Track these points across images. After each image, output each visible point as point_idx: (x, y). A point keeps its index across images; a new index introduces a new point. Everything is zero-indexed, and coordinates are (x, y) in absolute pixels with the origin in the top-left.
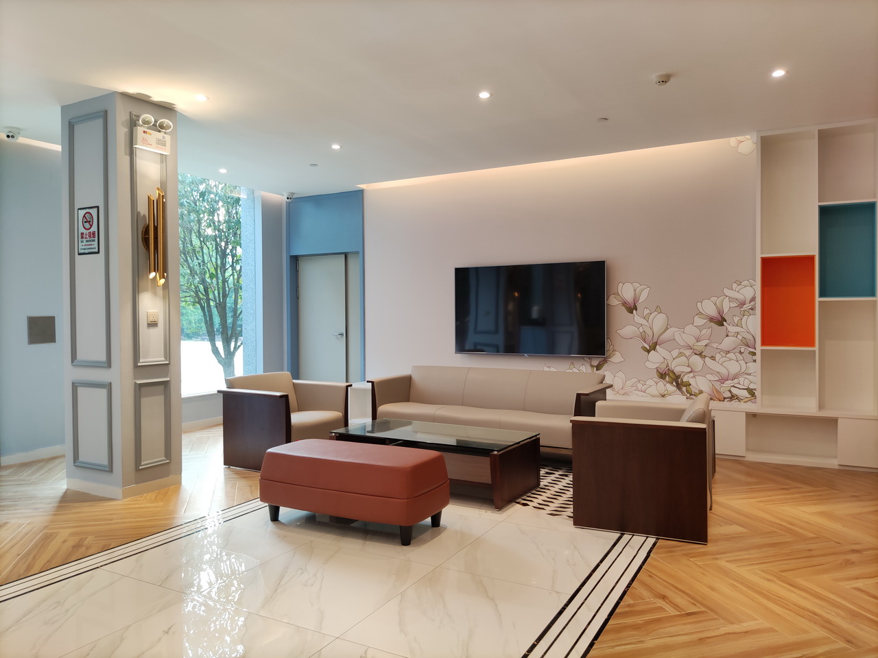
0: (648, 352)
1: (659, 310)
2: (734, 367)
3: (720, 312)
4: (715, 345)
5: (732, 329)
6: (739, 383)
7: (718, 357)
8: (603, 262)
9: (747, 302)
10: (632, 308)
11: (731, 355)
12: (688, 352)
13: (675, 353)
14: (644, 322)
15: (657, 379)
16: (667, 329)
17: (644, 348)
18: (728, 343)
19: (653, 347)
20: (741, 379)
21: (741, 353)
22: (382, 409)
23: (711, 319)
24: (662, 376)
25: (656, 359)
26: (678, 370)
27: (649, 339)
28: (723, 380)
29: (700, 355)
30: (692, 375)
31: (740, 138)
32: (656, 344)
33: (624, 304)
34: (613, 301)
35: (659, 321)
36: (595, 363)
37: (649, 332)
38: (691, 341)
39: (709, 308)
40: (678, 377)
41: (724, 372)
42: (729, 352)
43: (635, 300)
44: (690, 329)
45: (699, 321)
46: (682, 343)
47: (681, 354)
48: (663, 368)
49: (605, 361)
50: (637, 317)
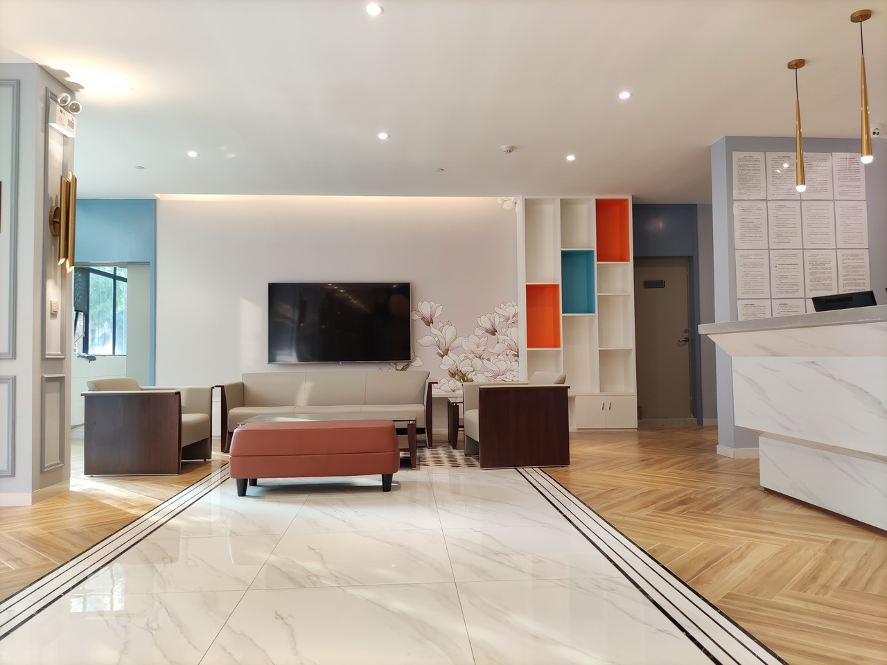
0: (442, 356)
1: (449, 323)
2: (502, 366)
3: (493, 326)
4: (490, 350)
5: (501, 338)
6: (506, 378)
7: (492, 358)
8: (409, 284)
9: (511, 317)
10: (429, 322)
11: (500, 357)
12: (471, 356)
13: (462, 357)
14: (439, 333)
15: (449, 378)
16: (456, 338)
17: (439, 353)
18: (499, 348)
19: (446, 353)
20: (508, 375)
21: (507, 355)
22: (232, 412)
23: (487, 331)
24: (453, 375)
25: (448, 362)
26: (464, 370)
27: (443, 346)
28: (495, 376)
29: (480, 357)
30: (474, 373)
31: (504, 198)
32: (448, 350)
33: (423, 318)
34: (415, 316)
35: (449, 332)
36: (400, 366)
37: (442, 341)
38: (473, 347)
39: (485, 322)
40: (464, 375)
41: (496, 369)
42: (499, 355)
43: (432, 316)
44: (472, 338)
45: (479, 332)
46: (467, 349)
47: (466, 357)
48: (453, 369)
49: (408, 366)
50: (433, 329)
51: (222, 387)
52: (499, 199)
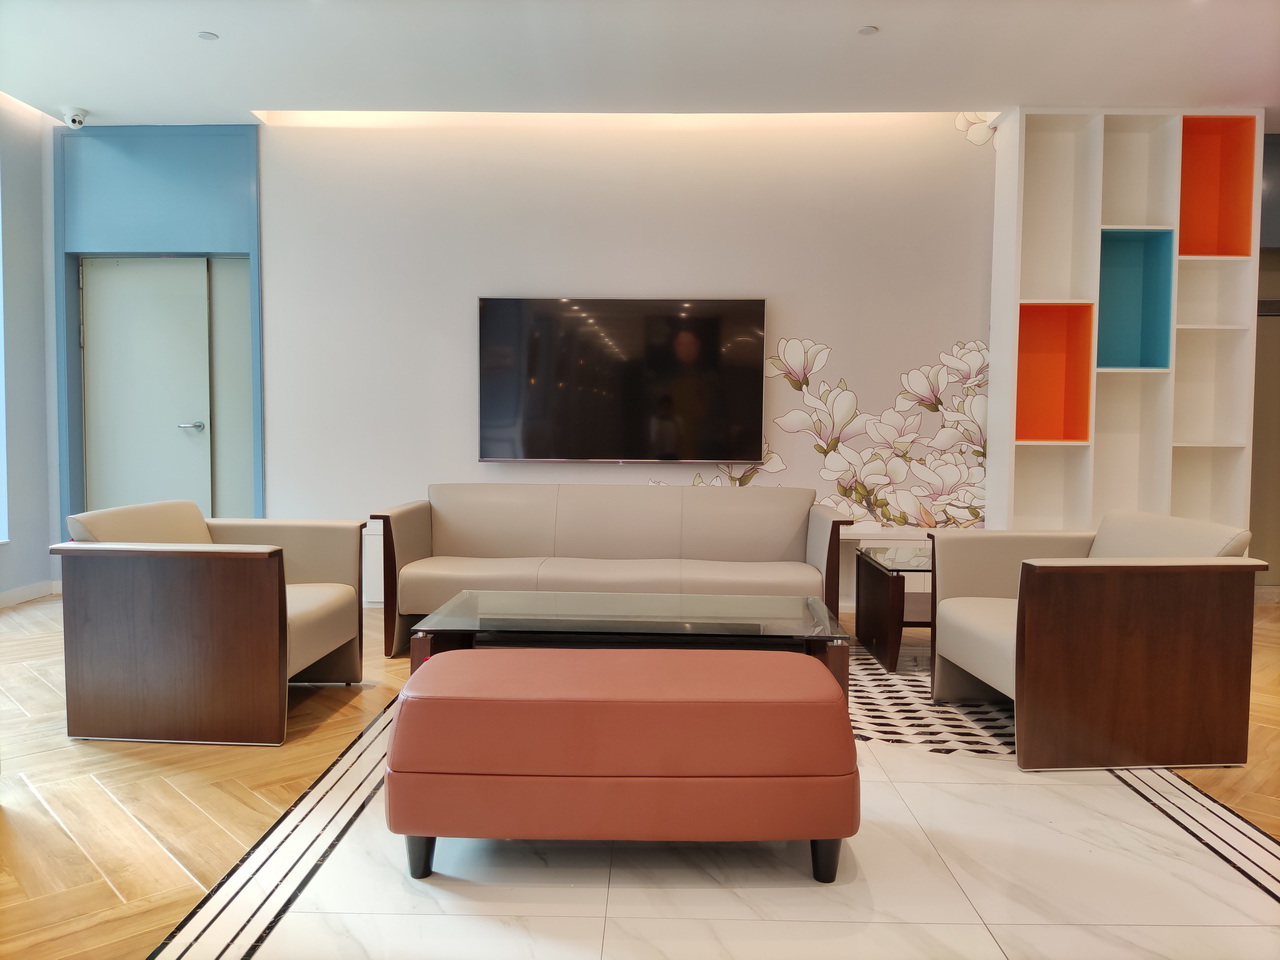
0: (826, 453)
1: (843, 386)
2: (950, 475)
3: (934, 391)
4: (925, 441)
5: (950, 416)
6: (958, 499)
7: (929, 459)
8: (763, 301)
9: (973, 374)
10: (800, 382)
11: (947, 457)
12: (886, 453)
13: (867, 454)
14: (819, 404)
15: (838, 497)
16: (855, 416)
17: (819, 448)
18: (944, 437)
19: (833, 446)
20: (961, 493)
21: (961, 452)
23: (921, 401)
24: (846, 492)
25: (837, 465)
26: (869, 482)
27: (827, 432)
28: (935, 495)
29: (903, 456)
30: (890, 488)
31: (970, 116)
32: (837, 440)
33: (788, 374)
34: (770, 370)
35: (843, 403)
36: (739, 470)
37: (827, 421)
38: (891, 435)
39: (919, 384)
40: (870, 492)
41: (937, 482)
42: (944, 452)
43: (806, 369)
44: (890, 416)
45: (903, 404)
46: (876, 437)
47: (875, 456)
48: (848, 479)
49: (754, 471)
50: (808, 396)
51: (386, 520)
52: (960, 119)
